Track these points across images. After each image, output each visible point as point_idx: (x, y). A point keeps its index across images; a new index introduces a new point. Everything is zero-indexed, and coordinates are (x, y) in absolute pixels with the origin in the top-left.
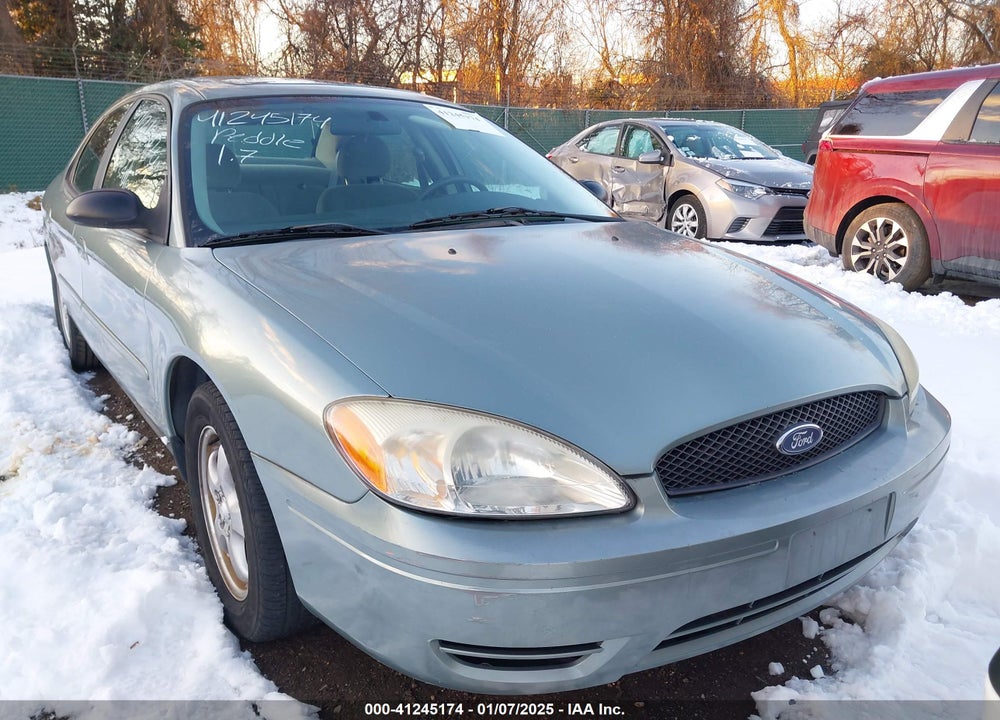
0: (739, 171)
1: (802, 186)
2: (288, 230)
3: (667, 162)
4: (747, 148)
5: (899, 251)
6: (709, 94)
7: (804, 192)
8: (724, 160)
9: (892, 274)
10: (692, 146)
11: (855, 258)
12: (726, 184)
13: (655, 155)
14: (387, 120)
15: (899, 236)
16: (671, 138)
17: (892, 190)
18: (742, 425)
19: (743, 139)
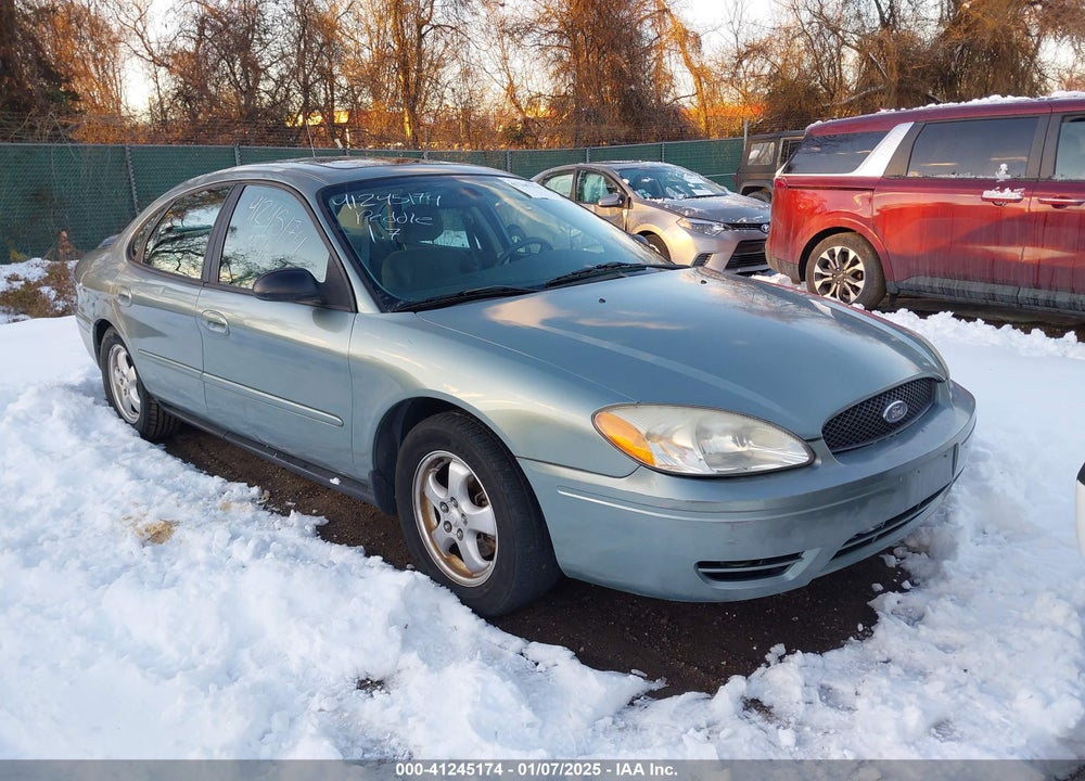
0: (696, 210)
1: (756, 220)
2: (461, 294)
3: (626, 205)
4: (698, 187)
5: (857, 275)
6: (627, 129)
7: (758, 226)
8: (679, 199)
9: (853, 296)
10: (646, 187)
11: (818, 284)
12: (686, 223)
13: (614, 198)
14: (481, 195)
15: (855, 262)
16: (626, 181)
17: (845, 221)
18: (862, 404)
19: (693, 179)
